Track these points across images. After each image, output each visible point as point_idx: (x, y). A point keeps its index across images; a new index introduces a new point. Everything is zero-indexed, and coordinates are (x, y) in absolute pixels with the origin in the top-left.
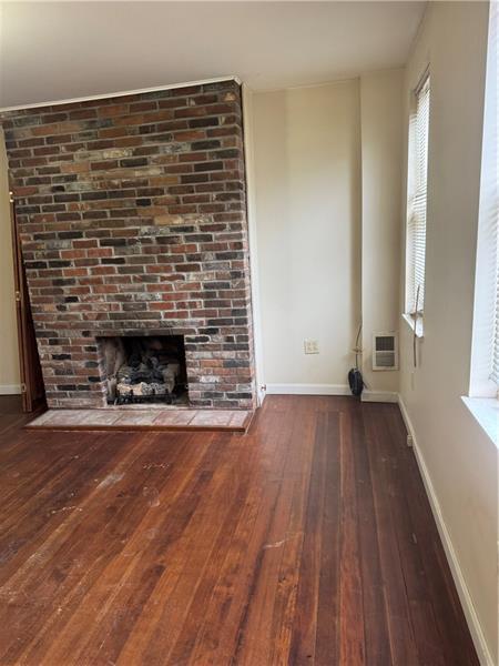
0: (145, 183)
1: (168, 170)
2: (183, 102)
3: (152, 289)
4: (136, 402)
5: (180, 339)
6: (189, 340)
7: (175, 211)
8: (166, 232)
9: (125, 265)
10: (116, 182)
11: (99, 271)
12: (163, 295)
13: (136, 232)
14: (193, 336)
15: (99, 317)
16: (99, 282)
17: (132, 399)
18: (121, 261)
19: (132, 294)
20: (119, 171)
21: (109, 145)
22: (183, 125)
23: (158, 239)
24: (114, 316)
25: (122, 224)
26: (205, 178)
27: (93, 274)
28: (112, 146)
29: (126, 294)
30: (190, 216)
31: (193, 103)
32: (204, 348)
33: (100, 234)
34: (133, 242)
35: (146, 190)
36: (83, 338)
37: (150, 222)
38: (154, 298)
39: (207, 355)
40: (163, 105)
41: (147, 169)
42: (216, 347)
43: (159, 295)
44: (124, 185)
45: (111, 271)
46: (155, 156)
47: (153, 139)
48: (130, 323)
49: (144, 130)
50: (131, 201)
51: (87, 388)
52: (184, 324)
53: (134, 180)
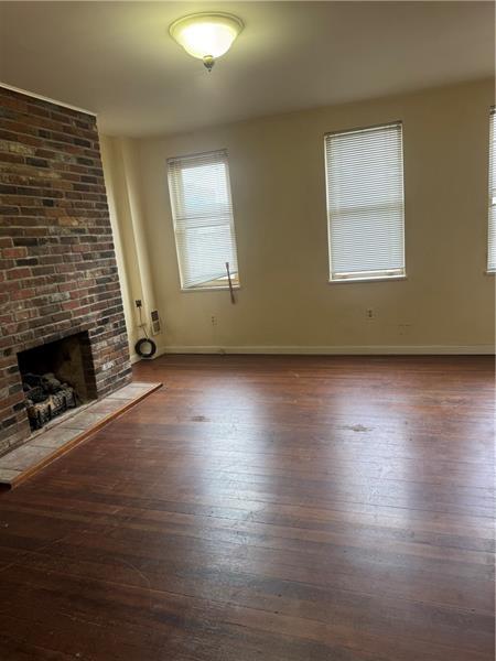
0: (48, 185)
1: (65, 176)
2: (67, 120)
5: (85, 333)
6: (93, 334)
7: (72, 214)
9: (37, 266)
10: (24, 178)
11: (16, 274)
12: (71, 294)
13: (44, 232)
14: (94, 329)
15: (20, 328)
16: (16, 286)
18: (33, 262)
19: (47, 296)
20: (25, 167)
21: (15, 139)
23: (61, 239)
24: (34, 324)
25: (34, 223)
27: (9, 279)
29: (42, 297)
30: (82, 219)
32: (103, 338)
33: (13, 233)
34: (43, 242)
35: (49, 191)
36: (5, 359)
37: (55, 223)
38: (64, 298)
39: (104, 343)
40: (55, 117)
41: (48, 172)
42: (108, 335)
43: (68, 295)
44: (32, 183)
45: (26, 273)
46: (53, 161)
47: (50, 144)
48: (48, 329)
49: (43, 134)
50: (39, 200)
51: (13, 421)
52: (87, 319)
53: (38, 180)
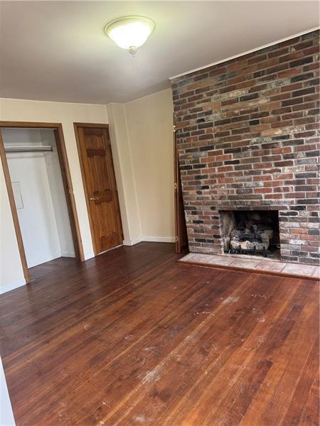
0: (256, 110)
1: (272, 99)
2: (286, 51)
3: (257, 179)
4: (243, 254)
5: (275, 213)
6: (282, 214)
7: (276, 126)
8: (269, 141)
9: (239, 165)
10: (236, 112)
11: (223, 169)
12: (265, 183)
13: (248, 143)
14: (285, 211)
15: (221, 198)
16: (222, 176)
17: (240, 251)
18: (237, 162)
19: (243, 183)
20: (239, 104)
21: (234, 88)
22: (286, 67)
23: (262, 145)
24: (230, 198)
25: (240, 138)
26: (300, 100)
27: (219, 171)
28: (235, 89)
29: (239, 183)
30: (287, 128)
31: (293, 50)
32: (294, 220)
33: (225, 146)
34: (246, 149)
35: (256, 114)
36: (212, 211)
37: (258, 135)
38: (258, 186)
39: (296, 224)
40: (271, 56)
41: (258, 100)
42: (303, 220)
43: (261, 183)
44: (242, 113)
45: (230, 169)
46: (264, 91)
47: (263, 80)
48: (241, 202)
49: (257, 75)
50: (246, 123)
51: (213, 241)
52: (279, 202)
53: (248, 109)
